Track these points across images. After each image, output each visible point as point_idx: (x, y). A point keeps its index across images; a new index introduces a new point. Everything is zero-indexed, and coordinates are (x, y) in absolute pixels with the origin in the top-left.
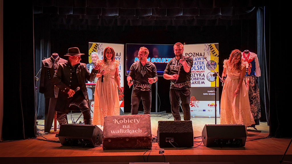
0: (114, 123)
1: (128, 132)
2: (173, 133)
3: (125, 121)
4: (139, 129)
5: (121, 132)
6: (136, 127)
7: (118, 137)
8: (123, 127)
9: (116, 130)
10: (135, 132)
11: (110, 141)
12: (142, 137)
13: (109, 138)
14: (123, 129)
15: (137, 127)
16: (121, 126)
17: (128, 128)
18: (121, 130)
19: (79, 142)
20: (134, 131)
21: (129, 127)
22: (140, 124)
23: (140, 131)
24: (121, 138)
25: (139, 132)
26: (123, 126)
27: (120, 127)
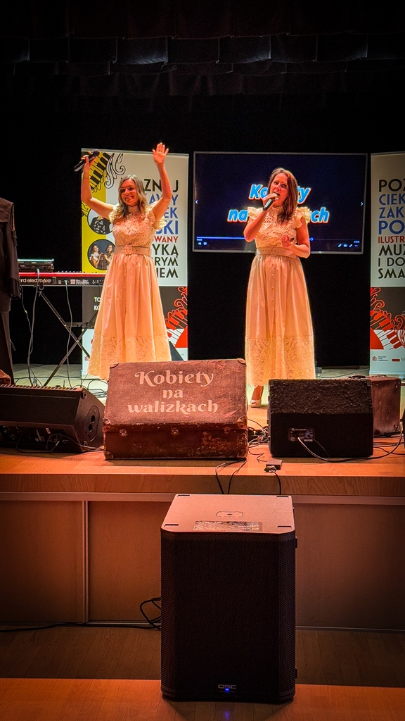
0: (137, 384)
1: (177, 410)
2: (313, 413)
3: (171, 378)
4: (210, 401)
5: (156, 410)
6: (200, 396)
7: (147, 422)
8: (165, 396)
9: (144, 404)
10: (197, 409)
11: (124, 434)
12: (218, 424)
13: (123, 427)
14: (163, 400)
15: (205, 396)
16: (158, 391)
17: (179, 399)
18: (157, 402)
19: (40, 438)
20: (194, 406)
21: (181, 396)
22: (212, 387)
23: (213, 407)
24: (156, 426)
25: (210, 410)
26: (165, 392)
27: (154, 396)
